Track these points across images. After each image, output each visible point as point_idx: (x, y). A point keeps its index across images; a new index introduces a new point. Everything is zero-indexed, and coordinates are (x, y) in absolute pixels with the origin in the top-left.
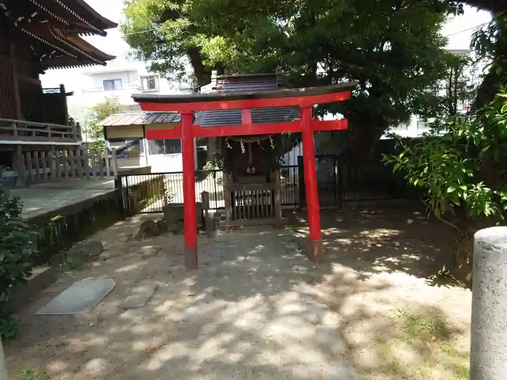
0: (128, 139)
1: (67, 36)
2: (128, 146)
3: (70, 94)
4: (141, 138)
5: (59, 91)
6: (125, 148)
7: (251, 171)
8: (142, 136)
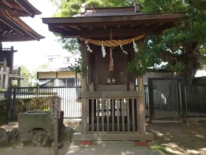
0: (49, 79)
1: (13, 17)
2: (48, 83)
3: (16, 51)
4: (55, 79)
5: (10, 50)
6: (46, 84)
7: (111, 81)
8: (56, 78)
